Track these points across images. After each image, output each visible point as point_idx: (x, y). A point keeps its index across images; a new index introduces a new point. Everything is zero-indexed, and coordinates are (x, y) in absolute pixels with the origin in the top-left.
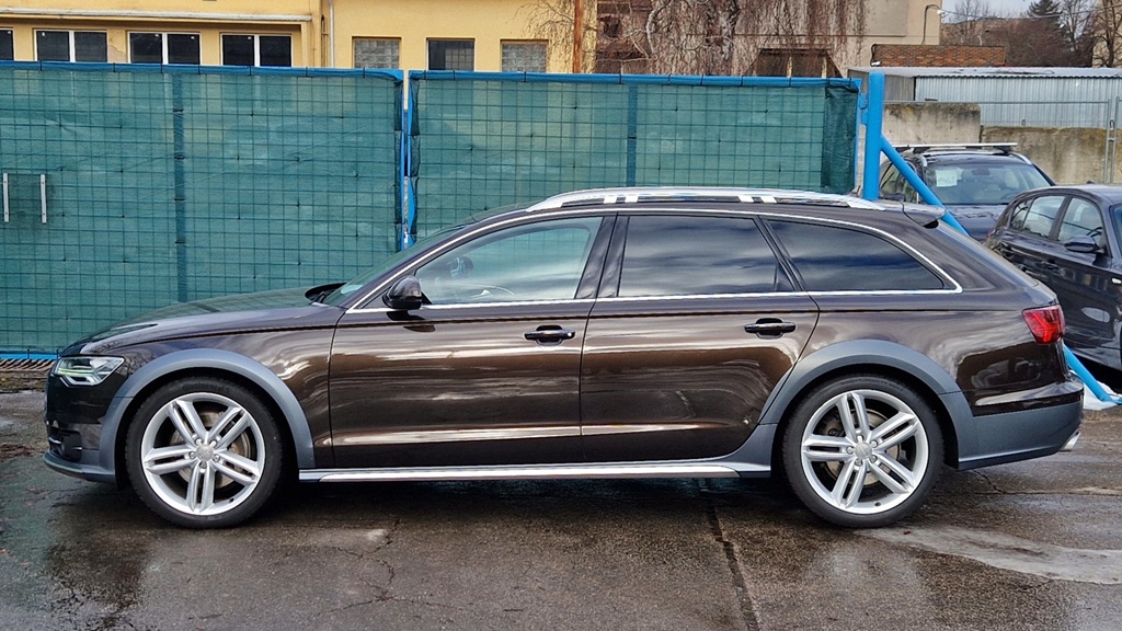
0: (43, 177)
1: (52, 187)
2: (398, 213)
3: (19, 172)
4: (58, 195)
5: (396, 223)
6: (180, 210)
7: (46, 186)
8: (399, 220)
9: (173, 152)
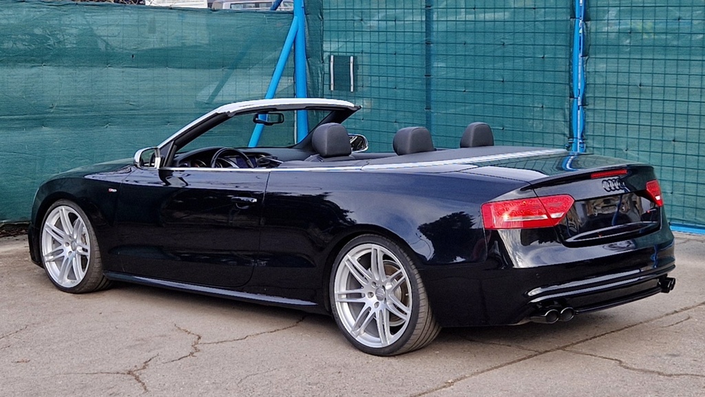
0: (352, 58)
1: (357, 65)
2: (571, 89)
3: (340, 54)
4: (359, 71)
5: (571, 97)
6: (428, 84)
7: (353, 65)
8: (572, 96)
9: (425, 39)
